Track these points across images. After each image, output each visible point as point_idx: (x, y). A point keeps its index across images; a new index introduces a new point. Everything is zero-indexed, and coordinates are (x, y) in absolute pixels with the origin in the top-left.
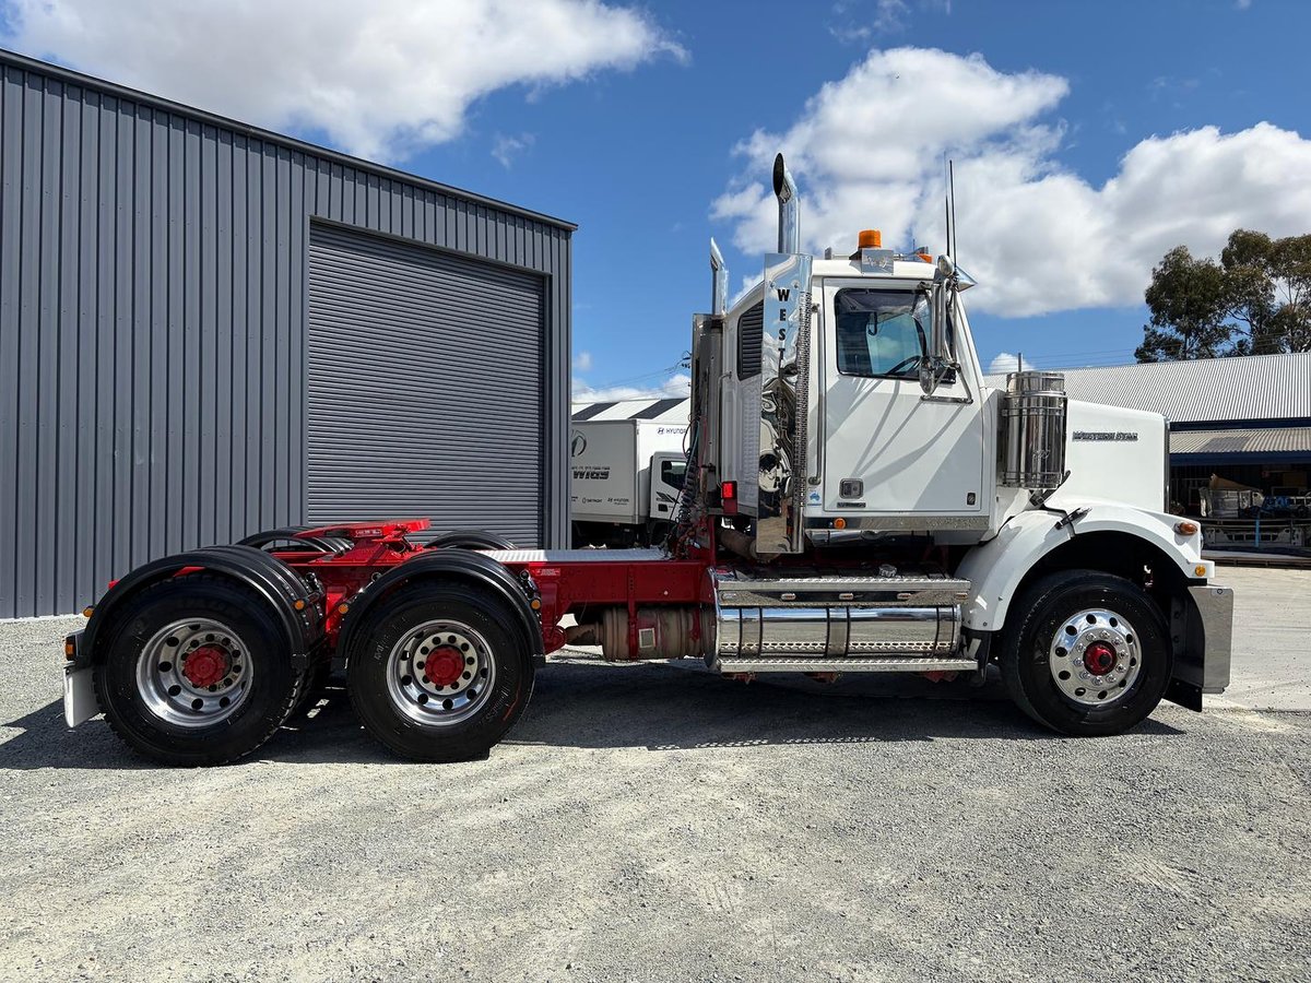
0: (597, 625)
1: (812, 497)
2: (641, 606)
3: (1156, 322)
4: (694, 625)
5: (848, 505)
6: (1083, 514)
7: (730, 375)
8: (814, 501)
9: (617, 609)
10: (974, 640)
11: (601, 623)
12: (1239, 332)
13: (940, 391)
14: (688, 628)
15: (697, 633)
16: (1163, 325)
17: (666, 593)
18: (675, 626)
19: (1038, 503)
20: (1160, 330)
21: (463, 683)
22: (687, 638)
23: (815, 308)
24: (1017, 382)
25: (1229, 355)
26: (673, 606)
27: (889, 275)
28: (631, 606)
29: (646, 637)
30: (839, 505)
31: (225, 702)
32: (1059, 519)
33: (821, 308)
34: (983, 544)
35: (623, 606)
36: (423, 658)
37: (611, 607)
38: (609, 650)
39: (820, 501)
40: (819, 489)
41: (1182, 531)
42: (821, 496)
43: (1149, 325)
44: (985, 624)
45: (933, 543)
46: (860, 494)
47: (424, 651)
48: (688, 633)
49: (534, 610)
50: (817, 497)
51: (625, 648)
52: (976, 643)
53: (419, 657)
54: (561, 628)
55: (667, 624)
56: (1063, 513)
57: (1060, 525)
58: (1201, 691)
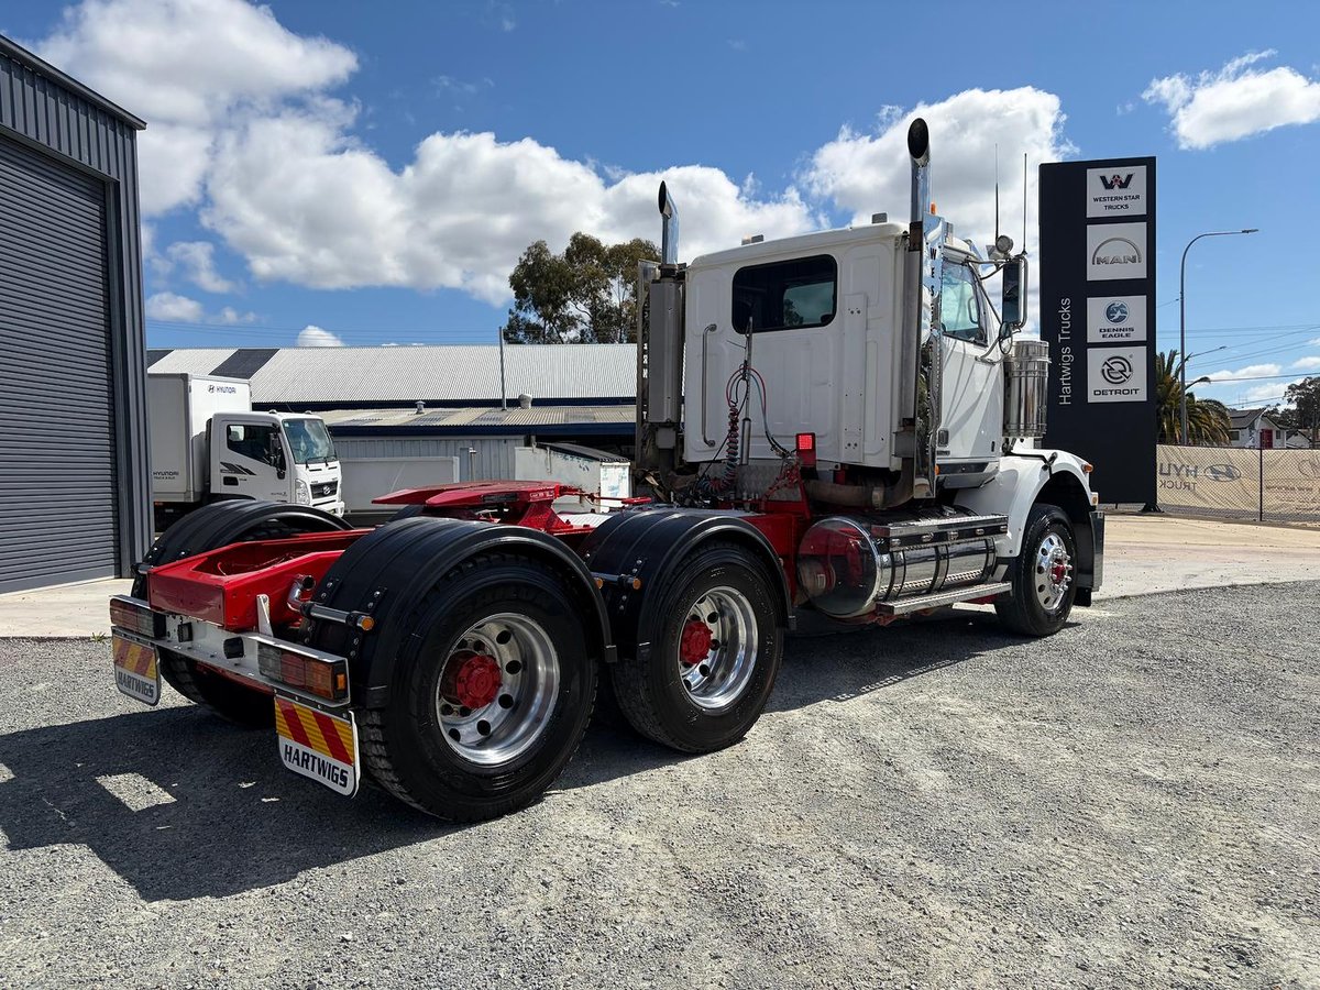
3: (519, 307)
5: (942, 453)
10: (1000, 567)
12: (582, 322)
16: (525, 311)
20: (522, 314)
25: (572, 342)
30: (938, 453)
43: (514, 309)
44: (1011, 552)
46: (947, 443)
52: (1003, 568)
56: (1042, 457)
57: (1045, 468)
58: (1090, 591)
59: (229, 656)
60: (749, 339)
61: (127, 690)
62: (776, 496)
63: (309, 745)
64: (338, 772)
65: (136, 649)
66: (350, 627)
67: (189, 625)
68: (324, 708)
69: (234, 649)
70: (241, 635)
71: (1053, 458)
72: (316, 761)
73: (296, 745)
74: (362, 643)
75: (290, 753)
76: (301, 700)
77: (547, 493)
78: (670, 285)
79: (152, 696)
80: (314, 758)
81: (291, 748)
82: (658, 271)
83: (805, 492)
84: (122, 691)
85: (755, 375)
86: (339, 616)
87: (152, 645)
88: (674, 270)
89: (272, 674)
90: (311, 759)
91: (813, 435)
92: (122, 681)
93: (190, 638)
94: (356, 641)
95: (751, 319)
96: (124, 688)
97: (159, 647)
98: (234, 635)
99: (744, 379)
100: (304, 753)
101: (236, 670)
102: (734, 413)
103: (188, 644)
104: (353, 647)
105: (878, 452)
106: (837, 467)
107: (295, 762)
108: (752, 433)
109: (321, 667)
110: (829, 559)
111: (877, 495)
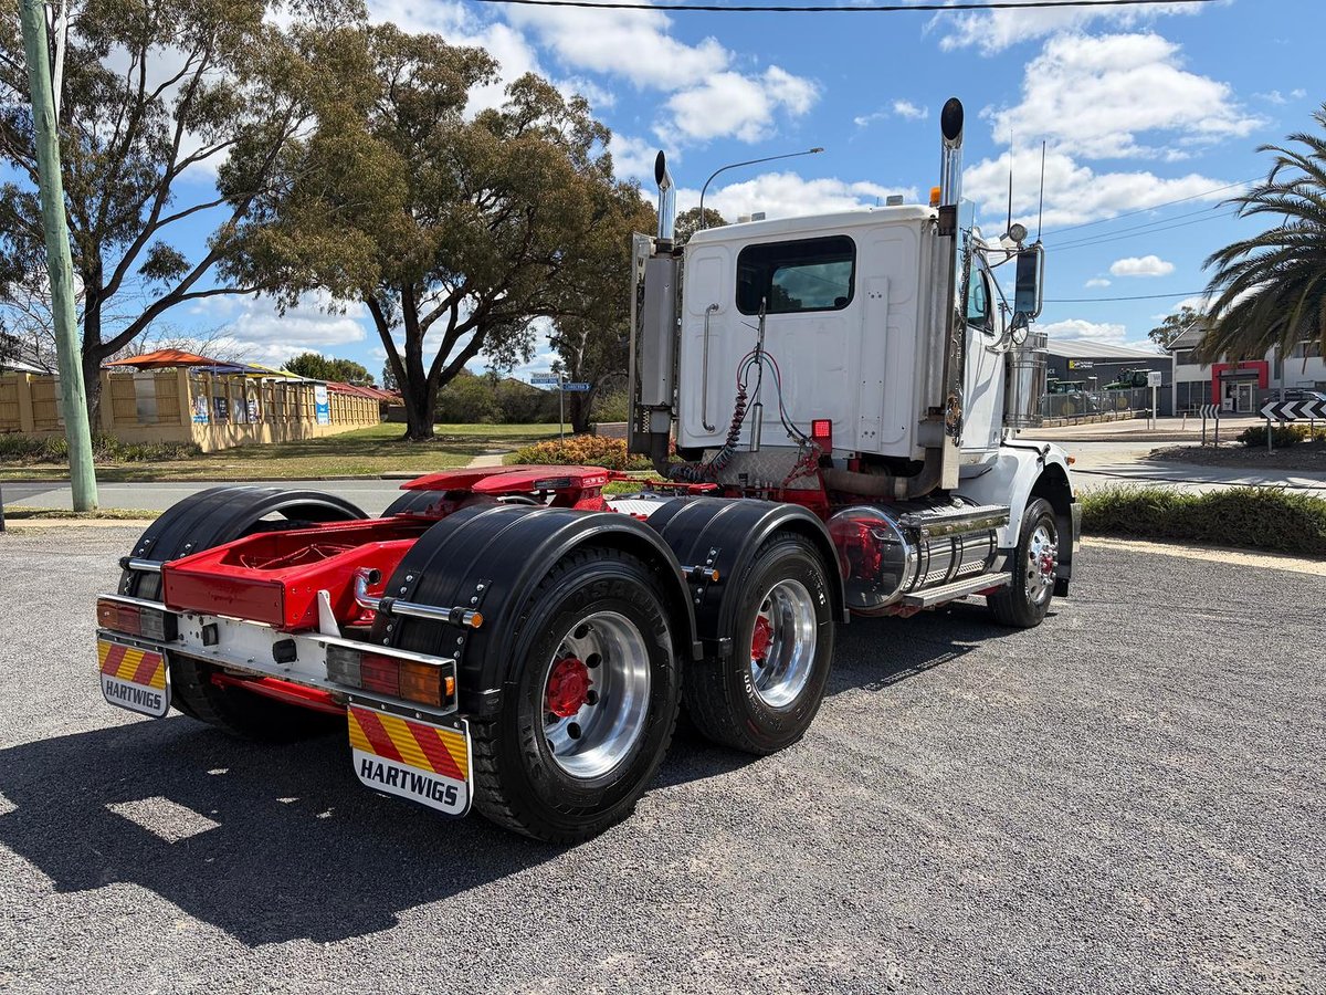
10: (999, 558)
34: (978, 476)
44: (1010, 543)
52: (1002, 559)
56: (1036, 449)
57: (1040, 460)
58: (1067, 581)
59: (280, 660)
60: (762, 320)
61: (119, 701)
62: (792, 485)
63: (400, 759)
64: (444, 789)
65: (134, 656)
66: (455, 626)
67: (215, 626)
68: (425, 717)
69: (285, 652)
70: (294, 637)
71: (1047, 450)
72: (409, 778)
73: (377, 760)
74: (468, 643)
75: (370, 769)
76: (390, 708)
77: (599, 479)
78: (666, 261)
79: (158, 708)
80: (405, 773)
81: (371, 763)
82: (653, 246)
83: (823, 482)
84: (109, 702)
85: (768, 357)
86: (440, 614)
87: (160, 649)
88: (671, 245)
89: (349, 681)
90: (401, 775)
91: (830, 421)
92: (110, 690)
93: (216, 642)
94: (459, 641)
95: (764, 300)
96: (114, 699)
97: (169, 652)
98: (283, 637)
99: (756, 362)
100: (390, 769)
101: (287, 676)
102: (742, 397)
103: (212, 648)
104: (457, 647)
105: (899, 442)
106: (851, 455)
107: (378, 778)
108: (763, 420)
109: (425, 671)
110: (845, 549)
111: (900, 485)
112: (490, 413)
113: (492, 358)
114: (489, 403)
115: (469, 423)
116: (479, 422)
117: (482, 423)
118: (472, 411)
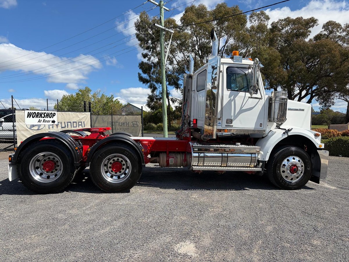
0: (158, 157)
1: (219, 123)
2: (170, 152)
4: (184, 158)
5: (228, 126)
6: (291, 130)
7: (194, 91)
8: (219, 124)
9: (163, 153)
10: (260, 163)
11: (159, 157)
13: (254, 96)
14: (183, 158)
15: (185, 160)
17: (177, 149)
18: (179, 158)
19: (278, 127)
21: (122, 171)
22: (183, 161)
23: (221, 71)
24: (274, 94)
26: (179, 153)
27: (241, 63)
28: (168, 152)
29: (172, 161)
30: (226, 126)
31: (56, 175)
32: (284, 131)
33: (222, 71)
34: (263, 137)
35: (166, 152)
36: (111, 165)
37: (161, 152)
38: (161, 164)
39: (221, 125)
40: (220, 121)
41: (316, 135)
42: (221, 123)
44: (263, 159)
45: (250, 137)
46: (231, 123)
47: (111, 163)
48: (183, 160)
49: (142, 152)
50: (220, 123)
51: (165, 164)
52: (261, 164)
53: (109, 165)
54: (148, 158)
55: (177, 157)
57: (284, 133)
58: (319, 178)
111: (202, 137)
112: (326, 122)
113: (322, 105)
114: (326, 119)
115: (319, 125)
116: (322, 125)
117: (323, 125)
118: (320, 121)
